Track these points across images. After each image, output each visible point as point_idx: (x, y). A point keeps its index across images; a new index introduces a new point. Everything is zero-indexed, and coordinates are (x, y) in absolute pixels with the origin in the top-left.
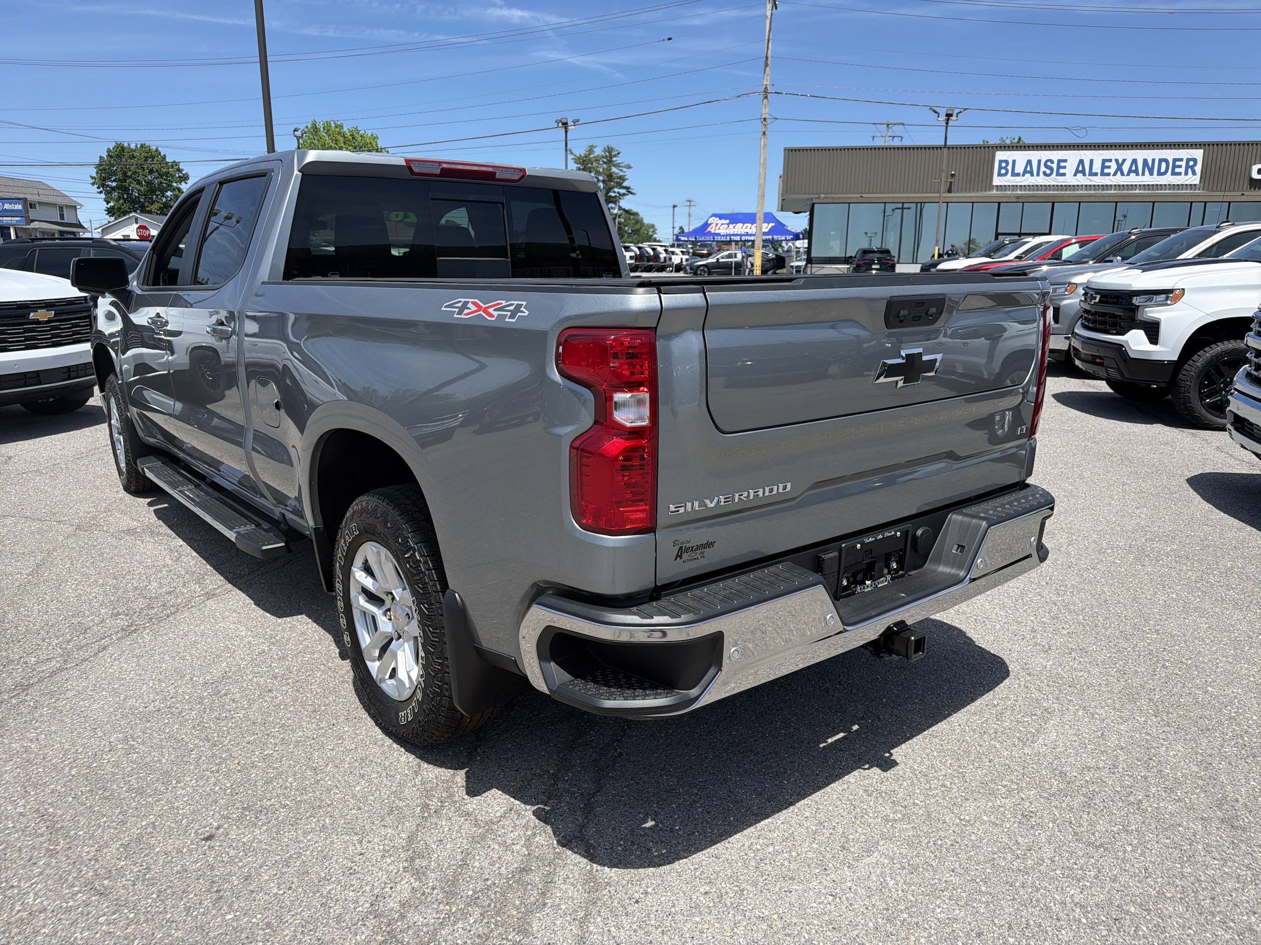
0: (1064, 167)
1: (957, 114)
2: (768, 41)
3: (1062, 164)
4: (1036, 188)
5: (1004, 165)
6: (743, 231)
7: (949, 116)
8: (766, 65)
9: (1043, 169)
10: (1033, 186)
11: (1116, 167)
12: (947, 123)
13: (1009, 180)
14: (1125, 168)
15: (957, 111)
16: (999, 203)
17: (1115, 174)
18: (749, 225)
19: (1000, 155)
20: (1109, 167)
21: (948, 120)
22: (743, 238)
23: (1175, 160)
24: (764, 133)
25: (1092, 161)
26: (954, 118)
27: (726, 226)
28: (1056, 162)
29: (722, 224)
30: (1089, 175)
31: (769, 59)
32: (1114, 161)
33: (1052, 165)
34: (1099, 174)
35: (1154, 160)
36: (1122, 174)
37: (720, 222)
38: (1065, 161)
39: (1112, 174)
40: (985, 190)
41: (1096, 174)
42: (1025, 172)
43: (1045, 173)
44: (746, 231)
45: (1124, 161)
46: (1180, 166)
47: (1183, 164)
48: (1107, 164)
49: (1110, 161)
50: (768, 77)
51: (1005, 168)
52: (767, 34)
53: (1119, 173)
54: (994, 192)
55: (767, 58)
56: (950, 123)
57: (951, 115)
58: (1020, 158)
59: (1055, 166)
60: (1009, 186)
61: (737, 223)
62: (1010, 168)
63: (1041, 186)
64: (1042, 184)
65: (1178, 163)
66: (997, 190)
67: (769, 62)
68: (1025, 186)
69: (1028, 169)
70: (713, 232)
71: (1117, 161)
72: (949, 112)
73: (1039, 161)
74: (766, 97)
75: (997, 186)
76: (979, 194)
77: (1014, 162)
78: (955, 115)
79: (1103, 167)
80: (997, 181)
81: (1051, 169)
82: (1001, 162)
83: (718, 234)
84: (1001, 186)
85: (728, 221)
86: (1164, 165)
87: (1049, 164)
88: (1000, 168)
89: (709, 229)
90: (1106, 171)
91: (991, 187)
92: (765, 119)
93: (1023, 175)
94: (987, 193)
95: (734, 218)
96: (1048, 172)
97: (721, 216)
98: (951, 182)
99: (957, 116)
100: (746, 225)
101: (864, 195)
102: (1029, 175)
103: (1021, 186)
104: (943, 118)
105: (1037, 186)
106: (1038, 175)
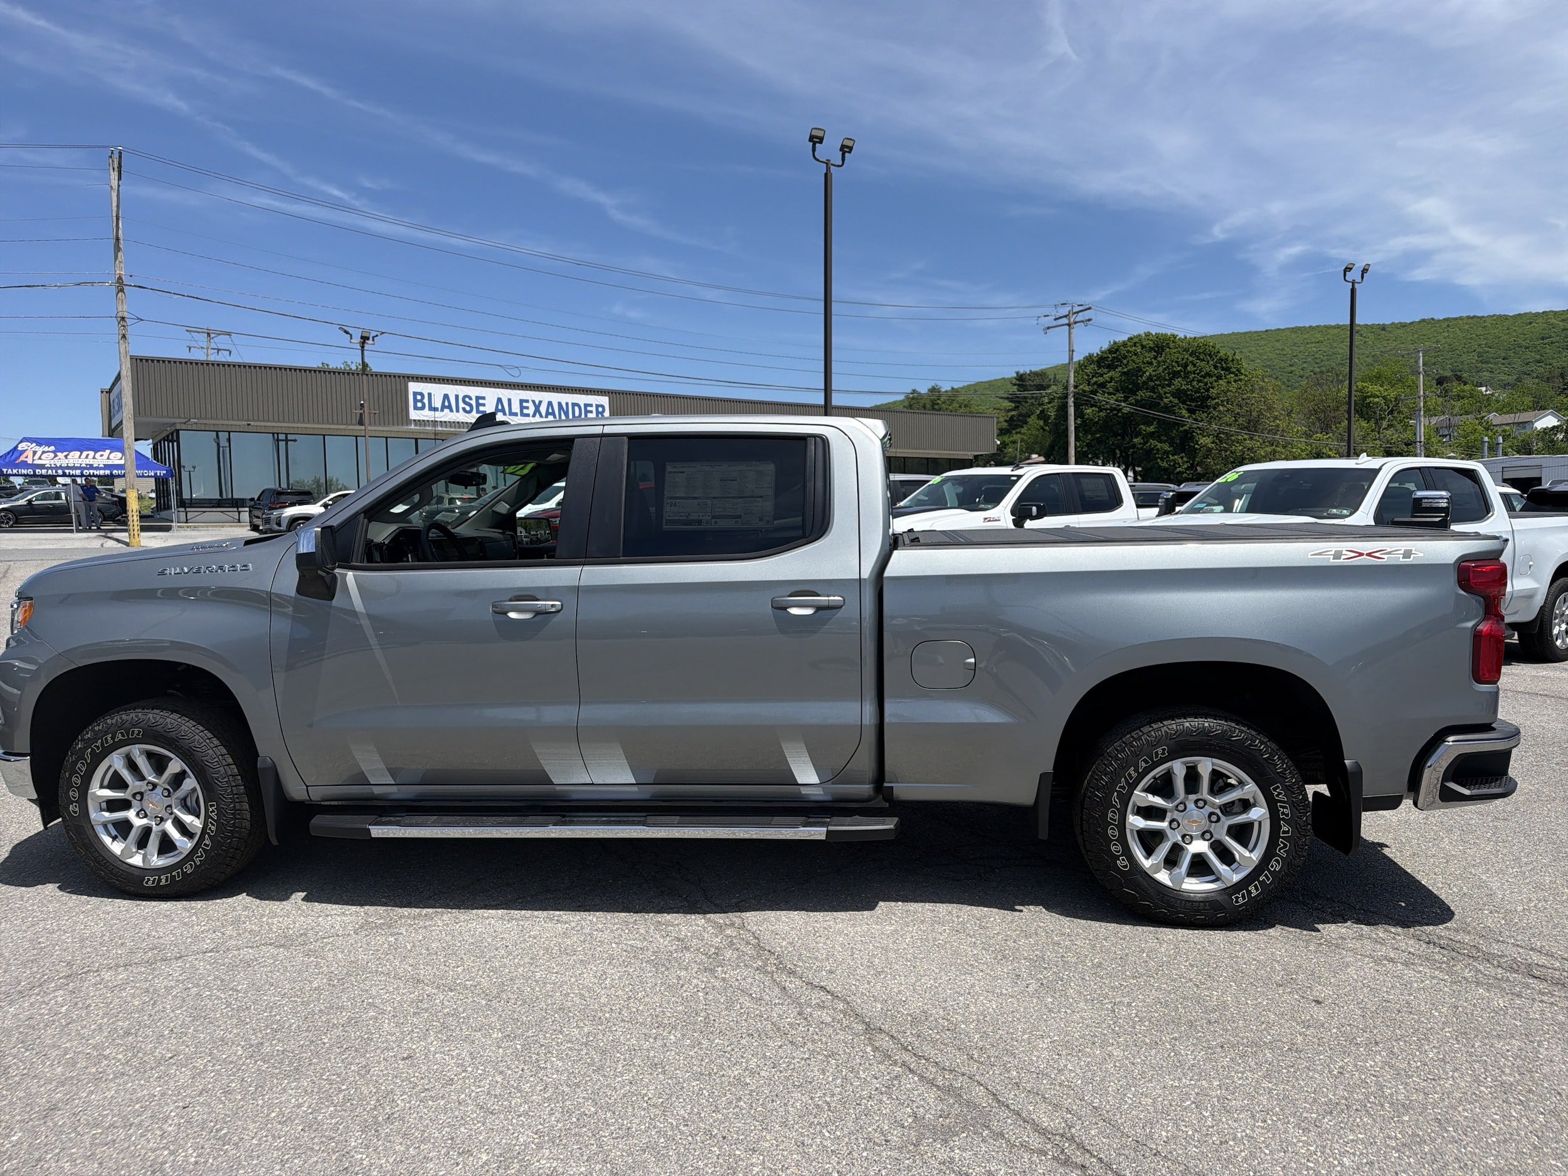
0: (484, 405)
1: (373, 337)
2: (118, 219)
3: (481, 401)
4: (457, 425)
5: (419, 397)
6: (83, 462)
7: (364, 339)
8: (117, 249)
9: (461, 405)
10: (454, 422)
11: (534, 409)
12: (363, 347)
13: (426, 415)
14: (543, 409)
15: (373, 334)
16: (416, 440)
17: (534, 416)
18: (91, 453)
19: (413, 387)
20: (527, 408)
21: (363, 343)
22: (86, 472)
23: (586, 405)
24: (124, 336)
25: (509, 400)
26: (370, 341)
27: (52, 455)
28: (474, 398)
29: (44, 452)
30: (510, 415)
31: (121, 242)
32: (530, 402)
33: (470, 402)
34: (519, 414)
35: (567, 404)
36: (541, 416)
37: (40, 450)
38: (484, 398)
39: (531, 415)
40: (402, 425)
41: (516, 414)
42: (443, 407)
43: (464, 409)
44: (88, 461)
45: (540, 402)
46: (591, 412)
47: (593, 409)
48: (525, 404)
49: (527, 401)
50: (122, 265)
51: (421, 401)
52: (115, 209)
53: (537, 414)
54: (413, 427)
55: (118, 239)
56: (367, 347)
57: (368, 338)
58: (437, 391)
59: (473, 402)
60: (428, 421)
61: (70, 451)
62: (426, 401)
63: (462, 423)
64: (463, 421)
65: (589, 408)
66: (416, 425)
67: (121, 246)
68: (445, 422)
69: (446, 404)
70: (30, 461)
71: (534, 402)
72: (364, 335)
73: (457, 397)
74: (122, 290)
75: (414, 420)
76: (395, 428)
77: (430, 395)
78: (371, 338)
79: (522, 408)
80: (414, 415)
81: (471, 406)
82: (415, 394)
83: (42, 467)
84: (419, 421)
85: (52, 448)
86: (577, 409)
87: (467, 400)
88: (416, 401)
89: (22, 458)
90: (525, 411)
91: (408, 421)
92: (123, 318)
93: (442, 410)
94: (405, 428)
95: (62, 445)
96: (468, 408)
97: (39, 442)
98: (361, 414)
99: (373, 340)
100: (85, 453)
101: (252, 423)
102: (448, 410)
103: (441, 422)
104: (357, 339)
105: (458, 423)
106: (458, 411)
